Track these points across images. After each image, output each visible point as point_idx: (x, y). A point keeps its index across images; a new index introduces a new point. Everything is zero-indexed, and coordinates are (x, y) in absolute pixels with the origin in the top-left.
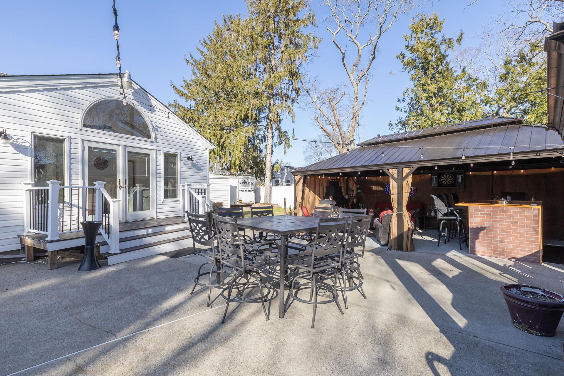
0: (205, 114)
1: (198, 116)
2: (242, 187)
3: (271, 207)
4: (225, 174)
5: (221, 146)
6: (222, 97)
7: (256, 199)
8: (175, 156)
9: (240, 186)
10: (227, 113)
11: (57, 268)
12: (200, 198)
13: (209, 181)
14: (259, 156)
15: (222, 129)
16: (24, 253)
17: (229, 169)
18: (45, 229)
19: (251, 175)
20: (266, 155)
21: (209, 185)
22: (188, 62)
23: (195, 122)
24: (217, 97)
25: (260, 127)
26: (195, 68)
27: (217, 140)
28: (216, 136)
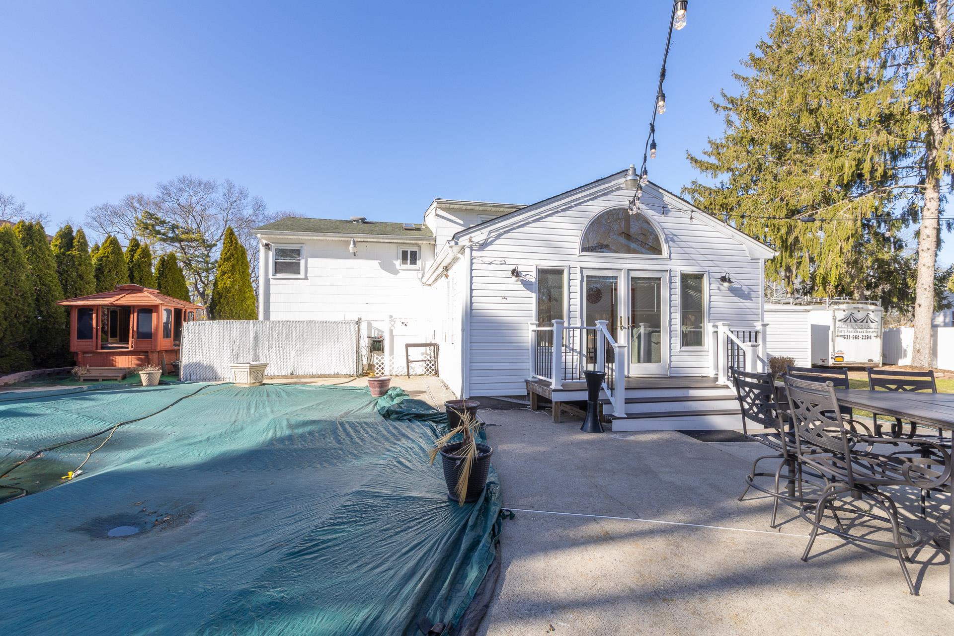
0: (751, 192)
1: (739, 199)
2: (844, 329)
3: (930, 374)
4: (797, 301)
5: (789, 246)
6: (790, 149)
7: (884, 356)
8: (699, 277)
9: (837, 326)
10: (803, 179)
11: (561, 422)
12: (746, 347)
13: (765, 316)
14: (895, 260)
15: (793, 213)
16: (529, 400)
17: (809, 291)
18: (549, 376)
19: (870, 301)
20: (917, 253)
21: (764, 325)
22: (717, 107)
23: (731, 209)
24: (780, 152)
25: (896, 191)
26: (731, 113)
27: (781, 237)
28: (779, 229)
